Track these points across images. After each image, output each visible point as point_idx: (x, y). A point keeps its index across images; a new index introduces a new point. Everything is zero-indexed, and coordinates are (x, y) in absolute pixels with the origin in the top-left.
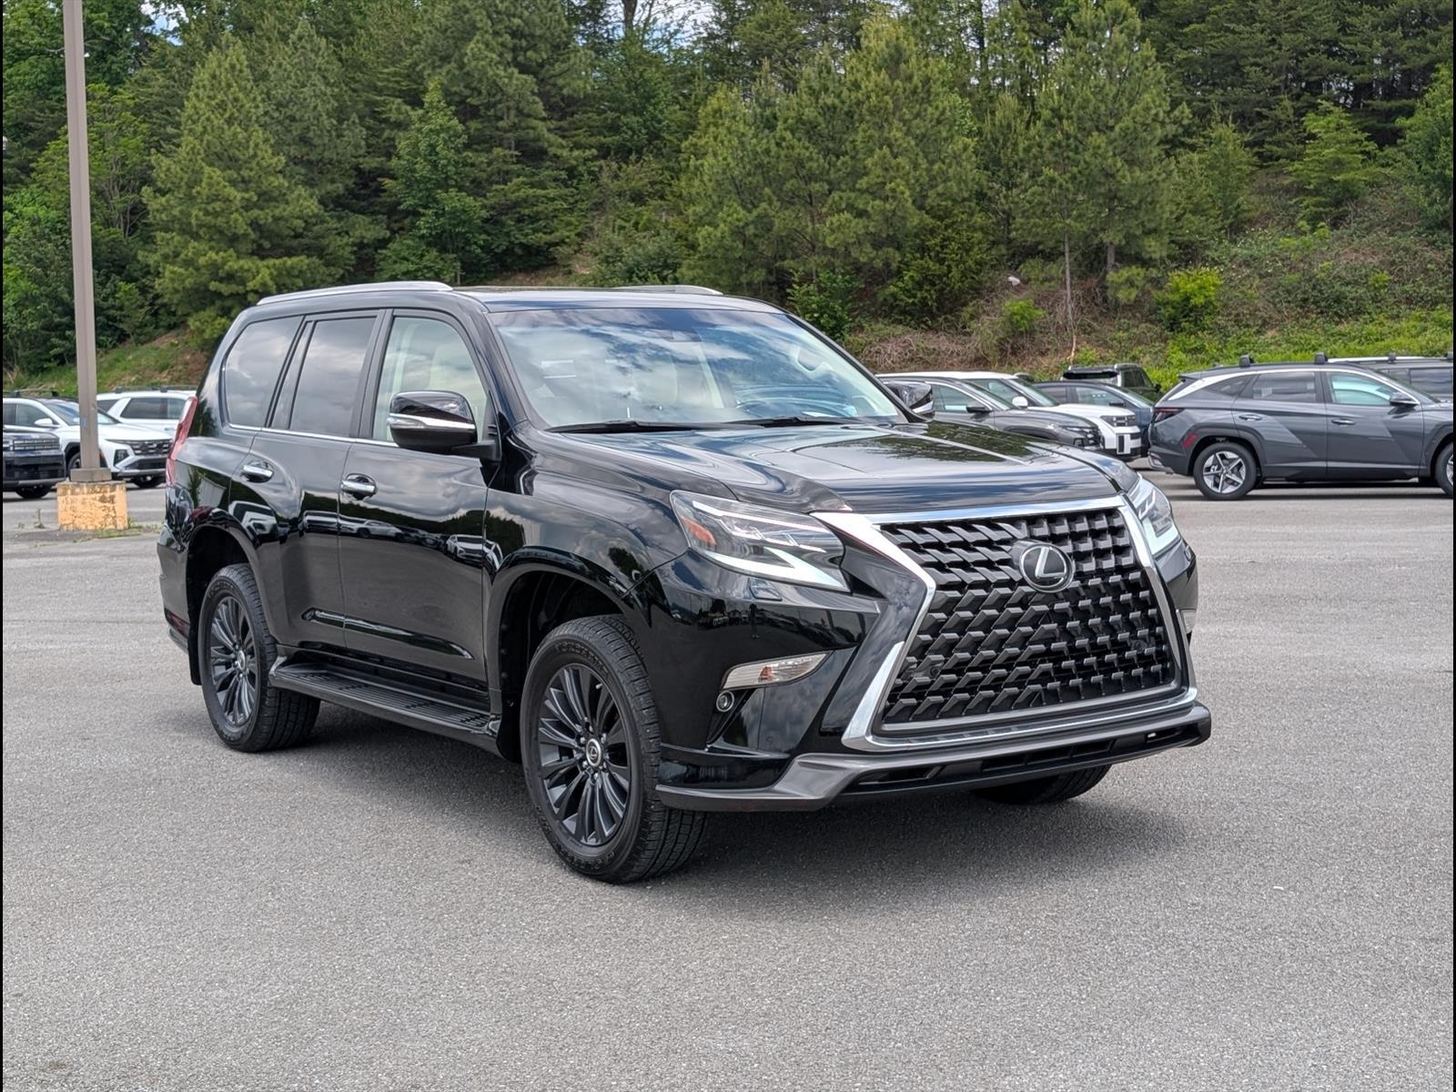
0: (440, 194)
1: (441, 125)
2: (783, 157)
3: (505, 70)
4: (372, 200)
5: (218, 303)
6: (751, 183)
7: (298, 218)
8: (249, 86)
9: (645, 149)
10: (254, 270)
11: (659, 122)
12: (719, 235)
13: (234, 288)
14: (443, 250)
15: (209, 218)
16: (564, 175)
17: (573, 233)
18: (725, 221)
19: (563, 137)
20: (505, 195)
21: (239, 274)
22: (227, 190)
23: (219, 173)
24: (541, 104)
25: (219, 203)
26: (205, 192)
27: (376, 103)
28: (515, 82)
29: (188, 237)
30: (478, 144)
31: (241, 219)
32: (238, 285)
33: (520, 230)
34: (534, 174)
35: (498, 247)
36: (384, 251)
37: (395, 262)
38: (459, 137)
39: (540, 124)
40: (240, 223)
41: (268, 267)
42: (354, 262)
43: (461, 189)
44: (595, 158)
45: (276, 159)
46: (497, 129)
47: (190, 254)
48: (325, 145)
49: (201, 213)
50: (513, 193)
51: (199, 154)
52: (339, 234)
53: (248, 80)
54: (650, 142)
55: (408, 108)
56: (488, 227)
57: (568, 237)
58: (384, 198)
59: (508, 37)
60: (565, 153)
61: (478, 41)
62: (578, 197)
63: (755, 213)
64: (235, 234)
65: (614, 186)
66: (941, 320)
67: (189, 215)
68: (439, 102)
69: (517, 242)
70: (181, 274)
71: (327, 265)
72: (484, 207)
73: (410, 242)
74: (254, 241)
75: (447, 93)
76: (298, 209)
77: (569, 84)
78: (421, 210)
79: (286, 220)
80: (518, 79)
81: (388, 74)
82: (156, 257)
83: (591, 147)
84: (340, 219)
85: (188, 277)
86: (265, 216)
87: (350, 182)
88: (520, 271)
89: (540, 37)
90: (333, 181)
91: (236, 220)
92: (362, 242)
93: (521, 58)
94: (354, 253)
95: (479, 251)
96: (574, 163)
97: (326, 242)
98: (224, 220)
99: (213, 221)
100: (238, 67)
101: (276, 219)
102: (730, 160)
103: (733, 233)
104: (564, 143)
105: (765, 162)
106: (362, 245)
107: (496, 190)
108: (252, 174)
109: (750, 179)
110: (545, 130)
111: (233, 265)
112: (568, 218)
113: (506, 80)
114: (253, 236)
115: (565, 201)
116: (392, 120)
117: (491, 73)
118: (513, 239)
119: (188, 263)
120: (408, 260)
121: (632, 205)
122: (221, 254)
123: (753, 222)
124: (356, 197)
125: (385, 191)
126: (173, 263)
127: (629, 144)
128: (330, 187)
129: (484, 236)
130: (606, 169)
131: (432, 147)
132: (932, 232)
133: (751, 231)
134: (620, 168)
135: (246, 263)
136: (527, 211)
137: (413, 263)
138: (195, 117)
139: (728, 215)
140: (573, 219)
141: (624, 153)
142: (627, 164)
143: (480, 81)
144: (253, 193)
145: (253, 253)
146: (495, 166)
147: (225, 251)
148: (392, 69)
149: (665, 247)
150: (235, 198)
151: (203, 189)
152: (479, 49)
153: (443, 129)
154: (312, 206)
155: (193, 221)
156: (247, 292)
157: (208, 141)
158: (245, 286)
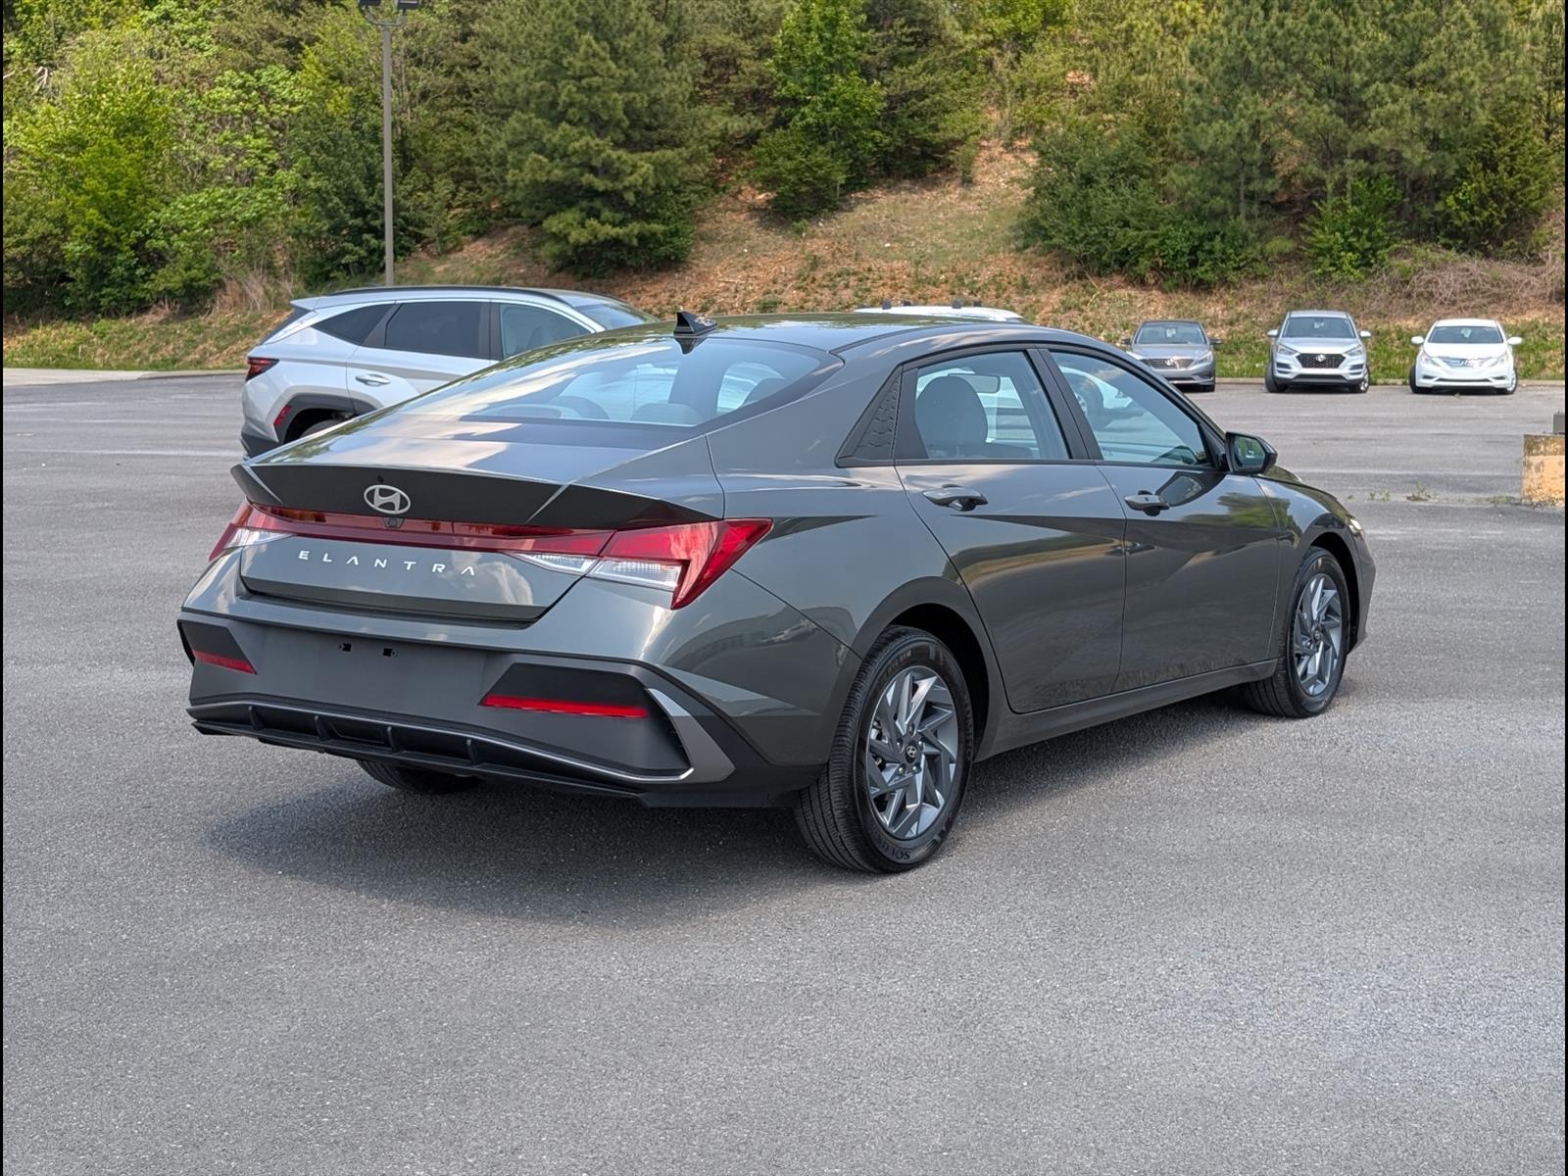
0: (836, 79)
7: (677, 102)
10: (632, 162)
13: (611, 183)
15: (582, 96)
19: (956, 18)
20: (902, 84)
21: (617, 165)
25: (595, 78)
29: (546, 121)
31: (620, 99)
32: (614, 178)
35: (888, 146)
37: (775, 159)
40: (620, 103)
41: (644, 162)
47: (555, 139)
49: (575, 89)
50: (910, 81)
64: (609, 119)
66: (1507, 244)
70: (546, 165)
71: (689, 162)
73: (795, 135)
74: (626, 130)
76: (681, 91)
78: (805, 98)
85: (553, 168)
86: (640, 99)
88: (905, 178)
91: (614, 101)
92: (726, 136)
94: (715, 149)
96: (969, 48)
98: (600, 100)
99: (586, 101)
101: (652, 103)
106: (727, 139)
111: (609, 155)
114: (625, 123)
119: (552, 150)
120: (790, 158)
122: (597, 141)
127: (1020, 27)
129: (877, 133)
131: (829, 21)
132: (1497, 138)
135: (623, 153)
136: (922, 104)
137: (797, 160)
144: (631, 69)
145: (628, 144)
146: (889, 48)
147: (601, 137)
156: (626, 189)
158: (622, 181)
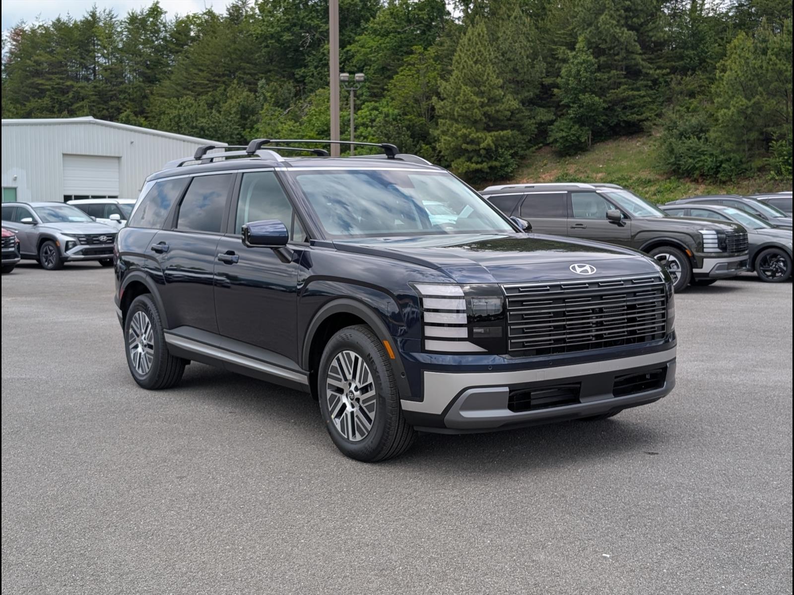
0: (581, 96)
1: (584, 60)
2: (770, 70)
3: (620, 29)
4: (548, 100)
5: (466, 155)
6: (751, 85)
7: (508, 110)
8: (486, 44)
9: (697, 68)
10: (484, 137)
11: (706, 53)
12: (730, 113)
13: (474, 147)
14: (582, 125)
15: (464, 112)
16: (650, 83)
17: (653, 115)
18: (734, 106)
19: (651, 63)
20: (617, 95)
21: (476, 140)
22: (472, 97)
23: (469, 89)
24: (639, 46)
25: (468, 104)
26: (462, 99)
27: (553, 50)
28: (625, 35)
29: (453, 122)
30: (604, 69)
31: (478, 112)
32: (476, 145)
33: (624, 113)
34: (634, 84)
35: (611, 123)
36: (551, 127)
37: (557, 132)
38: (593, 65)
39: (638, 57)
40: (478, 114)
41: (491, 136)
42: (536, 133)
43: (593, 92)
44: (668, 74)
45: (498, 80)
46: (615, 61)
47: (454, 130)
48: (525, 73)
49: (459, 110)
50: (622, 93)
51: (460, 79)
52: (530, 118)
53: (486, 41)
54: (700, 64)
55: (569, 51)
56: (608, 112)
57: (650, 117)
58: (554, 99)
59: (623, 11)
60: (651, 72)
61: (606, 14)
62: (658, 95)
63: (752, 101)
64: (475, 120)
65: (678, 88)
67: (454, 110)
68: (584, 47)
69: (622, 120)
70: (449, 141)
71: (523, 134)
72: (604, 101)
73: (565, 121)
74: (485, 123)
75: (589, 43)
76: (508, 106)
77: (655, 35)
78: (571, 105)
79: (502, 112)
80: (626, 34)
81: (561, 34)
82: (438, 132)
83: (667, 68)
84: (531, 110)
85: (452, 142)
86: (491, 110)
87: (537, 92)
88: (624, 135)
89: (641, 10)
90: (529, 91)
91: (476, 113)
92: (541, 122)
93: (629, 22)
94: (537, 128)
95: (601, 125)
96: (656, 77)
97: (521, 123)
98: (470, 113)
99: (465, 114)
100: (482, 34)
101: (497, 111)
102: (739, 72)
103: (739, 112)
104: (651, 66)
105: (759, 73)
106: (541, 124)
107: (612, 93)
108: (485, 89)
109: (751, 82)
110: (640, 60)
111: (473, 135)
112: (651, 106)
113: (620, 35)
114: (484, 120)
115: (650, 97)
116: (560, 58)
117: (612, 31)
118: (620, 118)
119: (453, 135)
120: (563, 131)
121: (687, 98)
122: (469, 130)
123: (751, 106)
124: (541, 99)
125: (555, 95)
126: (447, 135)
127: (688, 65)
128: (526, 94)
129: (605, 117)
130: (674, 79)
131: (579, 71)
133: (749, 111)
134: (682, 79)
135: (479, 134)
136: (628, 103)
137: (566, 132)
138: (459, 61)
139: (737, 103)
140: (654, 107)
141: (684, 71)
142: (686, 77)
143: (607, 36)
144: (485, 99)
145: (485, 129)
146: (612, 80)
147: (471, 128)
148: (562, 31)
149: (701, 121)
150: (476, 101)
151: (461, 97)
152: (606, 19)
153: (584, 62)
154: (515, 104)
155: (456, 114)
156: (480, 149)
157: (465, 73)
158: (479, 146)
